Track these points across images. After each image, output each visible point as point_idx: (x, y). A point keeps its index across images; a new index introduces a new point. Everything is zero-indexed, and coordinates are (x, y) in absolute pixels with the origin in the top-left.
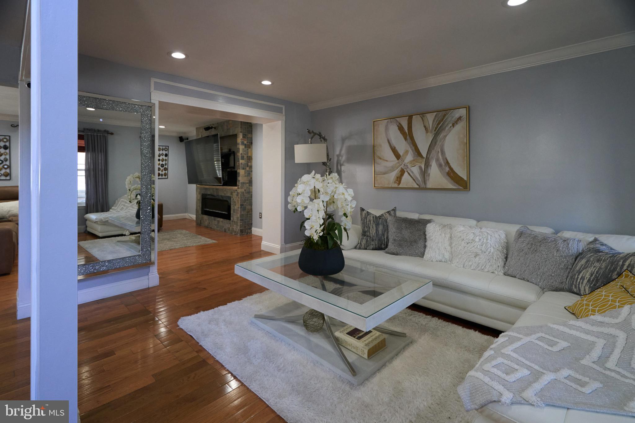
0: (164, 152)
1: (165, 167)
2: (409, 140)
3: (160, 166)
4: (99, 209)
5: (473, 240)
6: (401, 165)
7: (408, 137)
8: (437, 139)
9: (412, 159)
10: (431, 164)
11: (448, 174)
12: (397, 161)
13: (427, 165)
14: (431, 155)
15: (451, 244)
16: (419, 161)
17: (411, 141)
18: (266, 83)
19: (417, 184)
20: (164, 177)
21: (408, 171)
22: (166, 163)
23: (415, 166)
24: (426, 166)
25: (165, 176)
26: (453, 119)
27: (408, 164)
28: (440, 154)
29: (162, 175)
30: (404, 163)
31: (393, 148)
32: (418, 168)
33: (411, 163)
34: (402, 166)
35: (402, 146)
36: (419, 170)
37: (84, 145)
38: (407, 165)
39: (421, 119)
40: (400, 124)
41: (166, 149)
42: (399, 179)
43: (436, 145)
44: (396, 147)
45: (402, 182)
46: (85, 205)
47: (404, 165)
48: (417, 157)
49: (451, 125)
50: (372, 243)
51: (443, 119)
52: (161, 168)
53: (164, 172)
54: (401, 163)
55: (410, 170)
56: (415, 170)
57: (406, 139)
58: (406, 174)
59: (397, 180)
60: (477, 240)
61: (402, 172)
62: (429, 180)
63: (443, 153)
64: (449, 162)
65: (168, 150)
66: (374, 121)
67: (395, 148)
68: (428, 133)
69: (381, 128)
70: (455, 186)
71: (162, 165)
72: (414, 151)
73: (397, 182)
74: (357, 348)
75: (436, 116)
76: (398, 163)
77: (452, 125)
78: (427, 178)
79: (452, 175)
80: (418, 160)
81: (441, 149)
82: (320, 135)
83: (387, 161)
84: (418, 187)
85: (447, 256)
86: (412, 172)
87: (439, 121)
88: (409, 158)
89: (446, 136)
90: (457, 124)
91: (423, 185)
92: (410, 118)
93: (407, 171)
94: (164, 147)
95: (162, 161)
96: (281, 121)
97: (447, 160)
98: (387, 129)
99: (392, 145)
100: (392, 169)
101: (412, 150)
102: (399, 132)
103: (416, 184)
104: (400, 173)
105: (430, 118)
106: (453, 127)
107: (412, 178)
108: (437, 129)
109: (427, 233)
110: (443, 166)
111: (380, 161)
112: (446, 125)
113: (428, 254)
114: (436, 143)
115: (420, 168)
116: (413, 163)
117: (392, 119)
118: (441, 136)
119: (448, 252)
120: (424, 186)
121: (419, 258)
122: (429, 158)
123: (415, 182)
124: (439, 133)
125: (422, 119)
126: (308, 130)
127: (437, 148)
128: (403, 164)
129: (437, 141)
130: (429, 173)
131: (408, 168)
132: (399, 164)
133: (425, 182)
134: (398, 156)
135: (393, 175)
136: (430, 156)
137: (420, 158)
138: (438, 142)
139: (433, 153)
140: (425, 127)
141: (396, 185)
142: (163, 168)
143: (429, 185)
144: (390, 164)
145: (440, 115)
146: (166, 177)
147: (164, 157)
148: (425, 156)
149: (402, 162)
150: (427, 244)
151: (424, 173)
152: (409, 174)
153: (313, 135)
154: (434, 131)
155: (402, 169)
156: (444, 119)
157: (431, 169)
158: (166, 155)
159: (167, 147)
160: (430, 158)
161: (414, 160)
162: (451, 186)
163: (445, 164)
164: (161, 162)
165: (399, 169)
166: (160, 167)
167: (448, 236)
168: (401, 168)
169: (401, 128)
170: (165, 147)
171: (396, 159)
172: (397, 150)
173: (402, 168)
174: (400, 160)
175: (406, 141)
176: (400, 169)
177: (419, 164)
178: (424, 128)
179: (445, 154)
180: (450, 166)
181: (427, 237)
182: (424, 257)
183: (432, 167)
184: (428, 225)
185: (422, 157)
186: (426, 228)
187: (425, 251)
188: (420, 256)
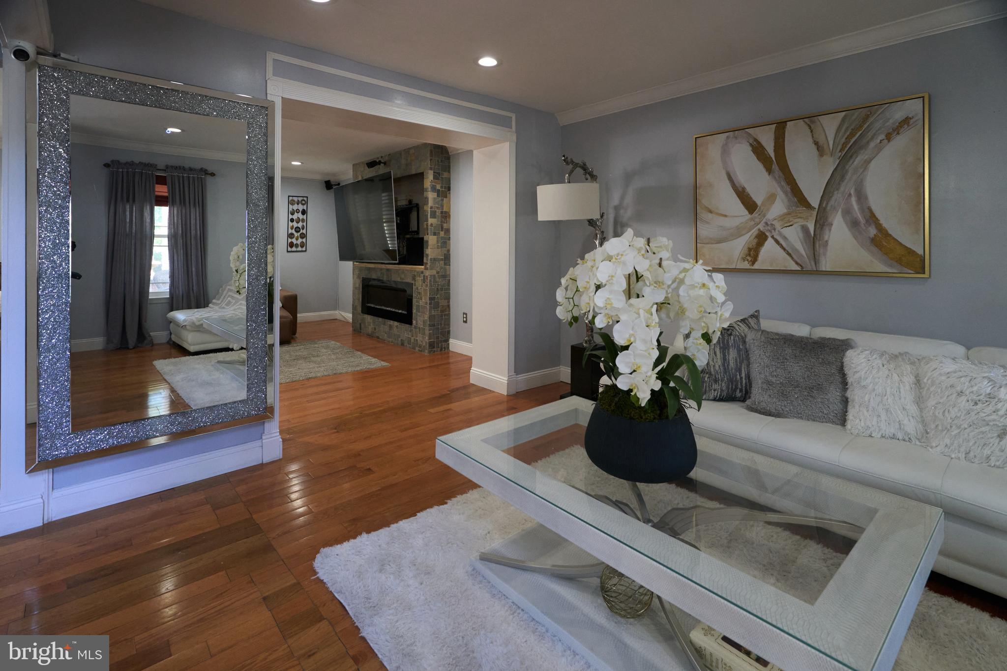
0: (301, 207)
1: (301, 231)
2: (777, 173)
3: (294, 230)
4: (193, 304)
6: (758, 224)
7: (775, 167)
8: (847, 167)
9: (785, 211)
10: (830, 220)
11: (874, 241)
12: (749, 216)
13: (822, 222)
14: (832, 203)
15: (919, 401)
16: (799, 215)
17: (781, 175)
18: (488, 62)
19: (797, 263)
20: (300, 249)
21: (775, 237)
22: (303, 225)
23: (791, 225)
24: (818, 226)
25: (302, 247)
26: (888, 124)
27: (776, 223)
28: (854, 200)
29: (297, 246)
30: (764, 220)
31: (740, 189)
32: (799, 229)
33: (782, 220)
34: (761, 226)
35: (761, 185)
36: (801, 235)
37: (166, 194)
38: (772, 224)
39: (807, 128)
40: (756, 140)
41: (303, 202)
42: (753, 253)
43: (843, 181)
44: (746, 186)
45: (760, 258)
46: (168, 296)
47: (766, 223)
48: (798, 207)
49: (882, 137)
50: (715, 386)
51: (861, 127)
52: (296, 235)
53: (300, 240)
54: (757, 220)
55: (780, 234)
56: (793, 235)
57: (769, 170)
58: (770, 242)
59: (750, 255)
61: (761, 238)
62: (825, 254)
63: (861, 196)
64: (878, 214)
65: (307, 203)
66: (696, 138)
67: (744, 189)
68: (824, 157)
69: (713, 148)
70: (891, 266)
71: (297, 230)
72: (790, 195)
73: (749, 259)
75: (843, 120)
76: (752, 219)
77: (886, 136)
78: (822, 251)
79: (885, 243)
80: (800, 213)
81: (856, 190)
82: (584, 168)
83: (726, 216)
84: (798, 268)
85: (911, 426)
86: (785, 238)
87: (852, 129)
88: (779, 208)
89: (868, 162)
90: (898, 133)
91: (809, 265)
92: (781, 127)
93: (773, 237)
94: (300, 199)
95: (298, 222)
96: (508, 143)
97: (870, 210)
98: (725, 151)
99: (737, 185)
100: (738, 232)
101: (785, 193)
102: (753, 157)
103: (793, 263)
104: (756, 241)
105: (830, 126)
106: (889, 141)
107: (784, 249)
108: (846, 147)
109: (846, 370)
110: (863, 225)
111: (710, 215)
112: (870, 137)
113: (858, 420)
114: (843, 178)
115: (805, 229)
116: (786, 219)
117: (737, 132)
118: (858, 160)
119: (911, 418)
120: (814, 265)
121: (831, 425)
122: (825, 209)
123: (792, 258)
124: (851, 157)
125: (810, 127)
126: (564, 156)
127: (848, 186)
128: (762, 222)
129: (847, 171)
130: (826, 238)
131: (775, 229)
132: (753, 223)
133: (815, 258)
134: (750, 205)
135: (740, 245)
136: (829, 205)
137: (804, 209)
138: (849, 174)
139: (837, 197)
140: (815, 144)
141: (746, 265)
142: (299, 234)
143: (826, 265)
144: (729, 223)
145: (854, 117)
146: (304, 249)
147: (300, 216)
148: (814, 203)
149: (759, 217)
150: (849, 394)
151: (814, 241)
152: (776, 241)
153: (573, 168)
154: (840, 151)
155: (761, 232)
156: (865, 126)
157: (830, 230)
158: (304, 212)
159: (305, 199)
160: (828, 208)
161: (789, 214)
162: (881, 267)
163: (867, 221)
164: (295, 224)
165: (754, 232)
166: (293, 231)
167: (909, 379)
168: (759, 230)
169: (758, 150)
170: (302, 198)
171: (747, 212)
172: (749, 194)
173: (762, 230)
174: (755, 214)
175: (769, 175)
176: (757, 232)
177: (802, 222)
178: (814, 147)
179: (866, 198)
180: (880, 225)
181: (850, 380)
182: (849, 425)
183: (834, 227)
184: (850, 353)
185: (808, 206)
186: (846, 360)
187: (845, 412)
188: (833, 422)
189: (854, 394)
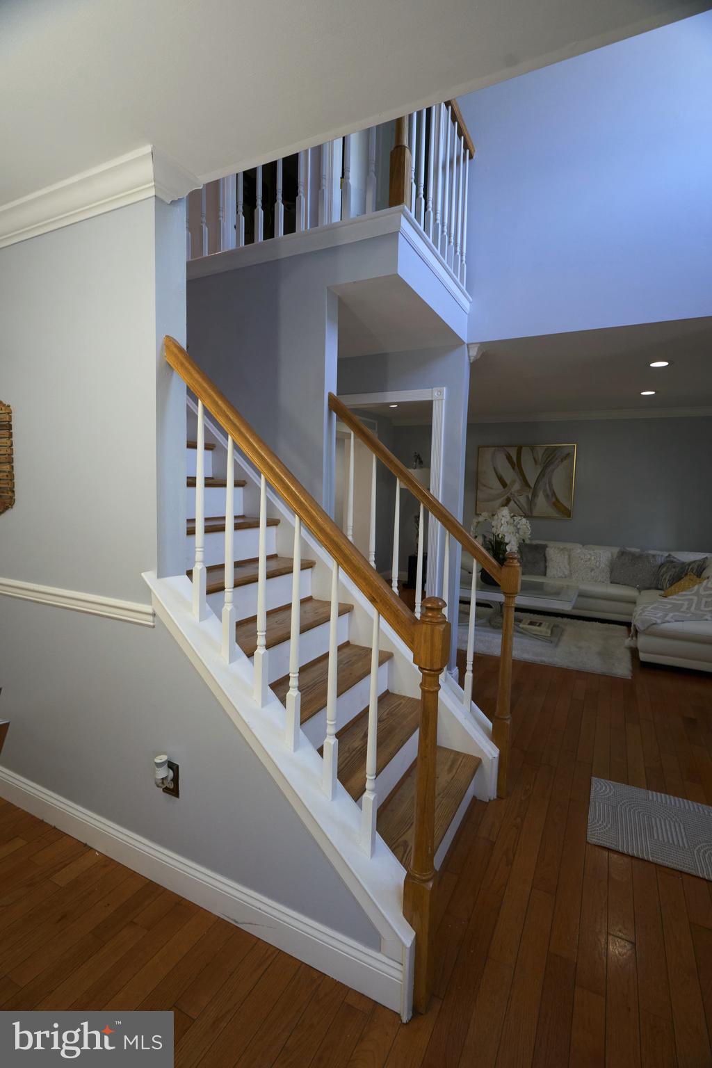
2: (517, 470)
5: (590, 559)
7: (516, 467)
8: (546, 471)
9: (520, 488)
10: (538, 494)
11: (554, 504)
12: (503, 489)
13: (535, 495)
14: (539, 486)
15: (569, 563)
17: (520, 472)
23: (522, 495)
24: (533, 496)
26: (562, 455)
28: (548, 486)
30: (510, 492)
32: (525, 497)
33: (518, 492)
34: (508, 495)
35: (509, 474)
36: (526, 500)
38: (514, 494)
39: (531, 451)
40: (508, 453)
43: (544, 478)
44: (503, 475)
48: (525, 487)
49: (558, 461)
51: (552, 454)
54: (507, 492)
55: (517, 499)
56: (522, 500)
57: (514, 468)
58: (512, 502)
60: (593, 558)
61: (508, 500)
62: (536, 508)
63: (550, 484)
64: (556, 492)
66: (479, 447)
67: (501, 476)
68: (537, 465)
69: (487, 455)
70: (560, 515)
72: (522, 481)
74: (541, 631)
75: (545, 450)
77: (561, 460)
78: (534, 507)
79: (557, 504)
80: (526, 490)
81: (548, 481)
83: (492, 488)
85: (567, 573)
86: (519, 501)
87: (548, 457)
88: (517, 487)
89: (554, 470)
90: (565, 459)
92: (519, 449)
93: (514, 500)
97: (553, 490)
98: (493, 456)
99: (498, 474)
100: (498, 497)
101: (520, 479)
102: (507, 461)
105: (540, 452)
106: (562, 462)
107: (518, 506)
108: (546, 462)
109: (547, 555)
110: (550, 497)
111: (485, 487)
112: (555, 461)
113: (551, 571)
114: (544, 475)
115: (528, 497)
116: (520, 492)
117: (499, 447)
118: (551, 469)
119: (567, 569)
122: (536, 488)
123: (522, 510)
124: (548, 466)
127: (545, 481)
129: (546, 473)
130: (536, 502)
131: (515, 496)
132: (505, 493)
133: (531, 510)
134: (504, 485)
135: (498, 503)
137: (528, 488)
138: (546, 475)
139: (541, 485)
140: (534, 459)
143: (534, 514)
144: (495, 492)
145: (550, 450)
148: (532, 486)
149: (508, 490)
150: (547, 564)
151: (531, 503)
152: (515, 502)
154: (544, 464)
155: (508, 497)
156: (551, 457)
160: (538, 489)
161: (521, 490)
162: (555, 514)
163: (552, 495)
165: (505, 497)
167: (567, 557)
169: (509, 458)
171: (501, 487)
172: (504, 479)
174: (506, 489)
175: (514, 471)
177: (526, 494)
179: (552, 485)
180: (557, 498)
181: (548, 558)
182: (547, 575)
183: (539, 498)
184: (547, 549)
185: (529, 486)
186: (547, 552)
187: (546, 570)
188: (541, 575)
189: (550, 564)
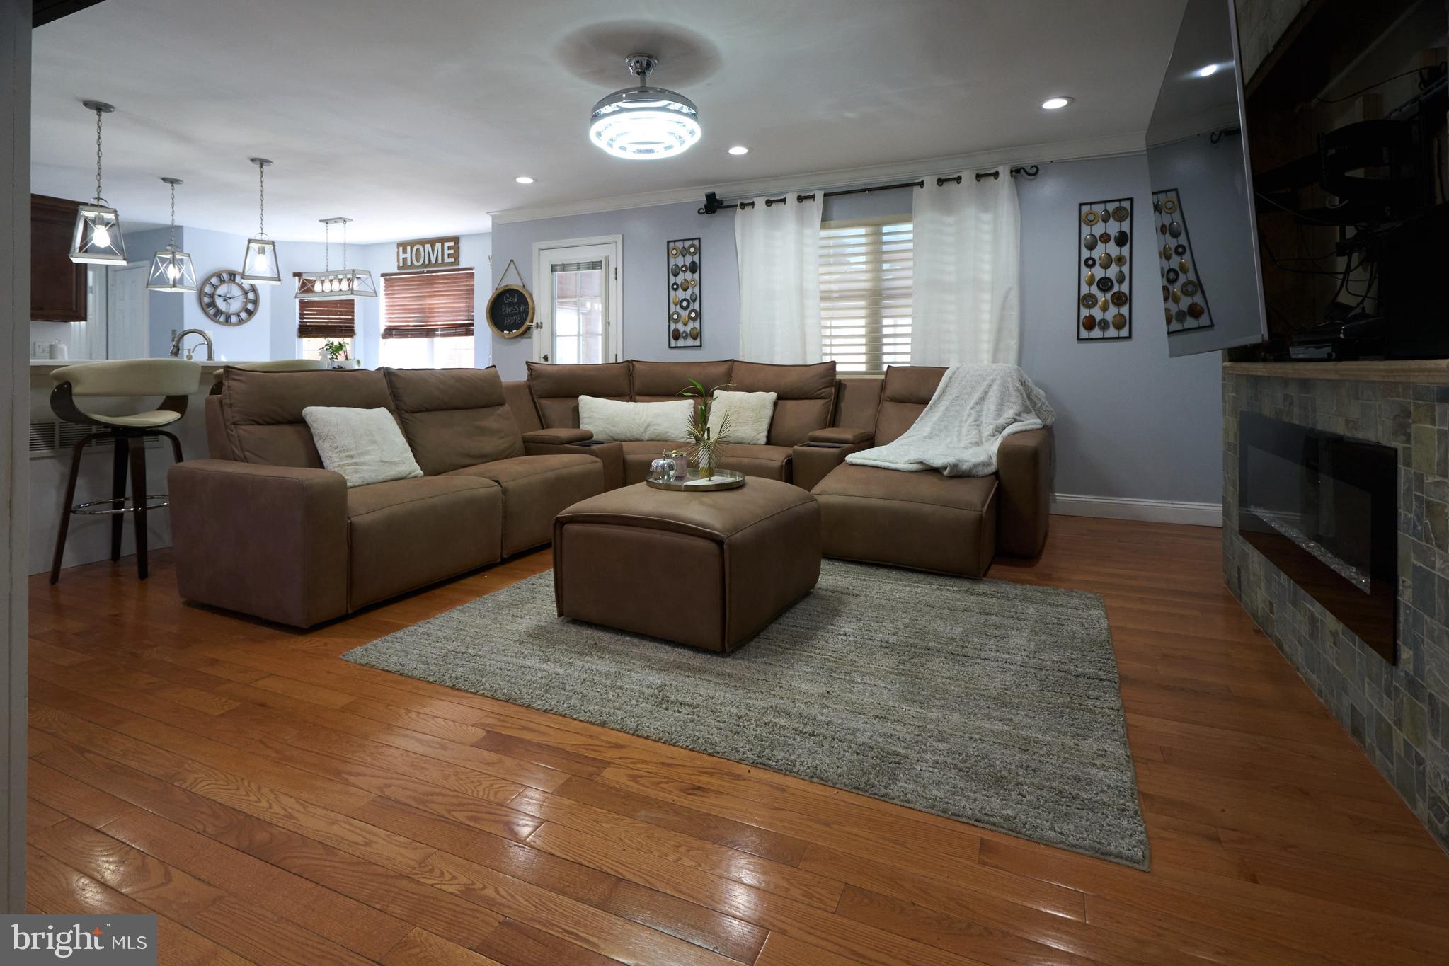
0: (1113, 228)
1: (1116, 288)
3: (1094, 286)
20: (1112, 332)
22: (1121, 272)
25: (1119, 327)
29: (1104, 325)
41: (1121, 214)
52: (1101, 297)
53: (1113, 311)
71: (1105, 284)
94: (1111, 207)
95: (1106, 266)
142: (1109, 295)
146: (1125, 332)
147: (1113, 249)
158: (1122, 239)
159: (1126, 204)
164: (1099, 272)
166: (1094, 290)
170: (1116, 205)
